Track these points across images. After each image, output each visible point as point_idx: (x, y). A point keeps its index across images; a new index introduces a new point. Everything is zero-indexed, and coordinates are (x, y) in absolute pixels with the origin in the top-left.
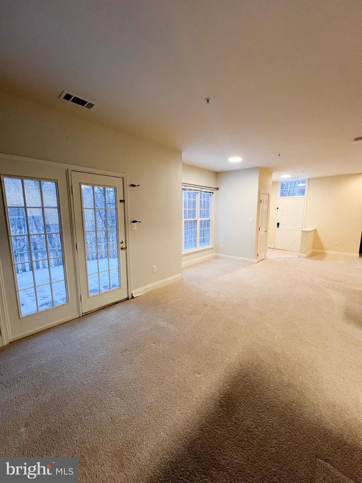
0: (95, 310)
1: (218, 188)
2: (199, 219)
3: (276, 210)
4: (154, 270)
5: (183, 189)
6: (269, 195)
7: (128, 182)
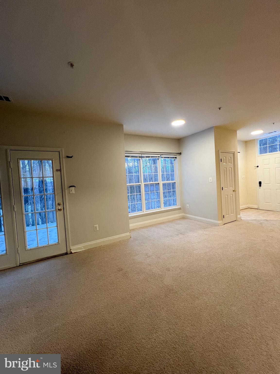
0: (32, 262)
1: (181, 153)
2: (161, 183)
3: (256, 168)
4: (96, 229)
5: (126, 156)
6: (234, 154)
7: (64, 154)
